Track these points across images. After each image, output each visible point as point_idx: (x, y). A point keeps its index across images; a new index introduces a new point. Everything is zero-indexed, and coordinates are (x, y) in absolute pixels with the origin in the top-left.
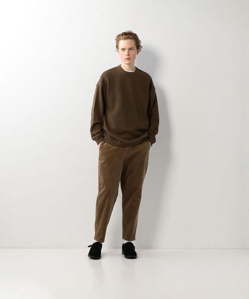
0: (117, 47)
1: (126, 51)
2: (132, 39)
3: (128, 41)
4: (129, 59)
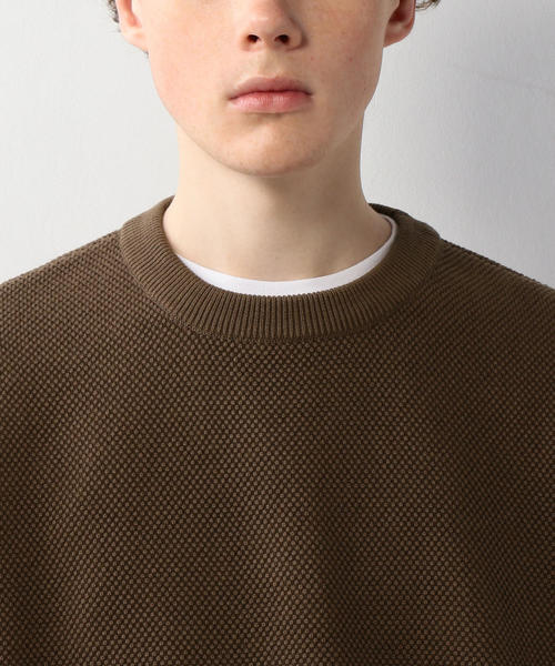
4: (284, 95)
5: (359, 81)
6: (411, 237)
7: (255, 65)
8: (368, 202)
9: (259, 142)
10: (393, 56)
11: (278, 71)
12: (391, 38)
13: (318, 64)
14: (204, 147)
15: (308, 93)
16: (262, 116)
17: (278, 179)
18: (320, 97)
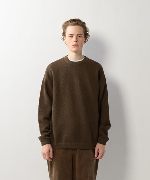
0: (64, 34)
1: (74, 37)
2: (81, 26)
3: (77, 27)
4: (76, 45)
5: (82, 46)
6: (86, 58)
7: (74, 43)
8: (83, 55)
9: (74, 49)
10: (84, 45)
11: (76, 44)
12: (84, 43)
13: (79, 43)
14: (70, 50)
15: (78, 45)
16: (75, 47)
17: (76, 52)
18: (79, 46)
